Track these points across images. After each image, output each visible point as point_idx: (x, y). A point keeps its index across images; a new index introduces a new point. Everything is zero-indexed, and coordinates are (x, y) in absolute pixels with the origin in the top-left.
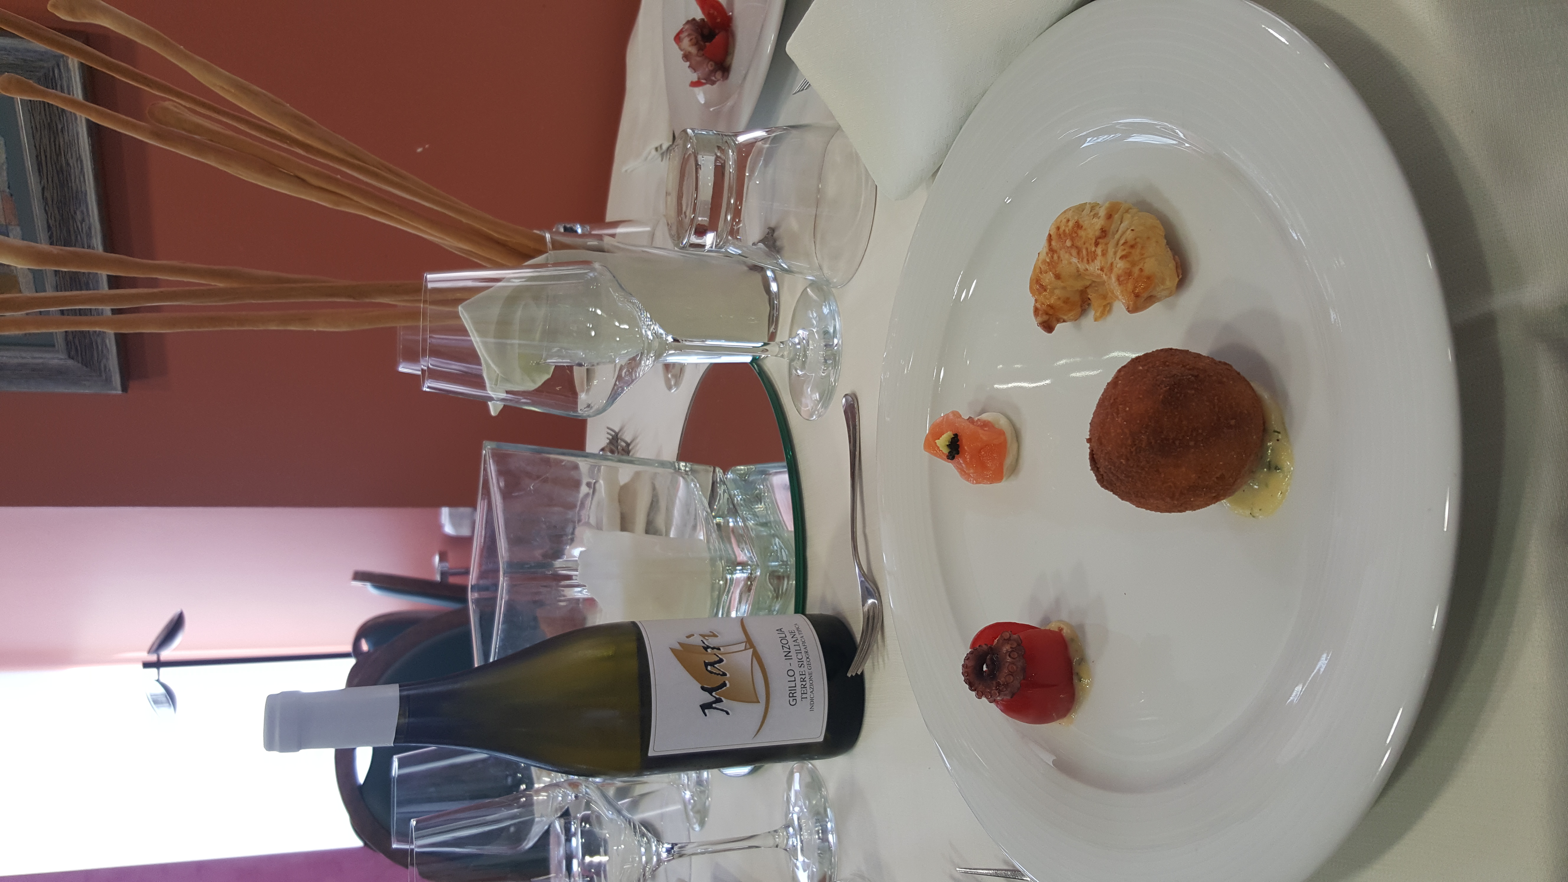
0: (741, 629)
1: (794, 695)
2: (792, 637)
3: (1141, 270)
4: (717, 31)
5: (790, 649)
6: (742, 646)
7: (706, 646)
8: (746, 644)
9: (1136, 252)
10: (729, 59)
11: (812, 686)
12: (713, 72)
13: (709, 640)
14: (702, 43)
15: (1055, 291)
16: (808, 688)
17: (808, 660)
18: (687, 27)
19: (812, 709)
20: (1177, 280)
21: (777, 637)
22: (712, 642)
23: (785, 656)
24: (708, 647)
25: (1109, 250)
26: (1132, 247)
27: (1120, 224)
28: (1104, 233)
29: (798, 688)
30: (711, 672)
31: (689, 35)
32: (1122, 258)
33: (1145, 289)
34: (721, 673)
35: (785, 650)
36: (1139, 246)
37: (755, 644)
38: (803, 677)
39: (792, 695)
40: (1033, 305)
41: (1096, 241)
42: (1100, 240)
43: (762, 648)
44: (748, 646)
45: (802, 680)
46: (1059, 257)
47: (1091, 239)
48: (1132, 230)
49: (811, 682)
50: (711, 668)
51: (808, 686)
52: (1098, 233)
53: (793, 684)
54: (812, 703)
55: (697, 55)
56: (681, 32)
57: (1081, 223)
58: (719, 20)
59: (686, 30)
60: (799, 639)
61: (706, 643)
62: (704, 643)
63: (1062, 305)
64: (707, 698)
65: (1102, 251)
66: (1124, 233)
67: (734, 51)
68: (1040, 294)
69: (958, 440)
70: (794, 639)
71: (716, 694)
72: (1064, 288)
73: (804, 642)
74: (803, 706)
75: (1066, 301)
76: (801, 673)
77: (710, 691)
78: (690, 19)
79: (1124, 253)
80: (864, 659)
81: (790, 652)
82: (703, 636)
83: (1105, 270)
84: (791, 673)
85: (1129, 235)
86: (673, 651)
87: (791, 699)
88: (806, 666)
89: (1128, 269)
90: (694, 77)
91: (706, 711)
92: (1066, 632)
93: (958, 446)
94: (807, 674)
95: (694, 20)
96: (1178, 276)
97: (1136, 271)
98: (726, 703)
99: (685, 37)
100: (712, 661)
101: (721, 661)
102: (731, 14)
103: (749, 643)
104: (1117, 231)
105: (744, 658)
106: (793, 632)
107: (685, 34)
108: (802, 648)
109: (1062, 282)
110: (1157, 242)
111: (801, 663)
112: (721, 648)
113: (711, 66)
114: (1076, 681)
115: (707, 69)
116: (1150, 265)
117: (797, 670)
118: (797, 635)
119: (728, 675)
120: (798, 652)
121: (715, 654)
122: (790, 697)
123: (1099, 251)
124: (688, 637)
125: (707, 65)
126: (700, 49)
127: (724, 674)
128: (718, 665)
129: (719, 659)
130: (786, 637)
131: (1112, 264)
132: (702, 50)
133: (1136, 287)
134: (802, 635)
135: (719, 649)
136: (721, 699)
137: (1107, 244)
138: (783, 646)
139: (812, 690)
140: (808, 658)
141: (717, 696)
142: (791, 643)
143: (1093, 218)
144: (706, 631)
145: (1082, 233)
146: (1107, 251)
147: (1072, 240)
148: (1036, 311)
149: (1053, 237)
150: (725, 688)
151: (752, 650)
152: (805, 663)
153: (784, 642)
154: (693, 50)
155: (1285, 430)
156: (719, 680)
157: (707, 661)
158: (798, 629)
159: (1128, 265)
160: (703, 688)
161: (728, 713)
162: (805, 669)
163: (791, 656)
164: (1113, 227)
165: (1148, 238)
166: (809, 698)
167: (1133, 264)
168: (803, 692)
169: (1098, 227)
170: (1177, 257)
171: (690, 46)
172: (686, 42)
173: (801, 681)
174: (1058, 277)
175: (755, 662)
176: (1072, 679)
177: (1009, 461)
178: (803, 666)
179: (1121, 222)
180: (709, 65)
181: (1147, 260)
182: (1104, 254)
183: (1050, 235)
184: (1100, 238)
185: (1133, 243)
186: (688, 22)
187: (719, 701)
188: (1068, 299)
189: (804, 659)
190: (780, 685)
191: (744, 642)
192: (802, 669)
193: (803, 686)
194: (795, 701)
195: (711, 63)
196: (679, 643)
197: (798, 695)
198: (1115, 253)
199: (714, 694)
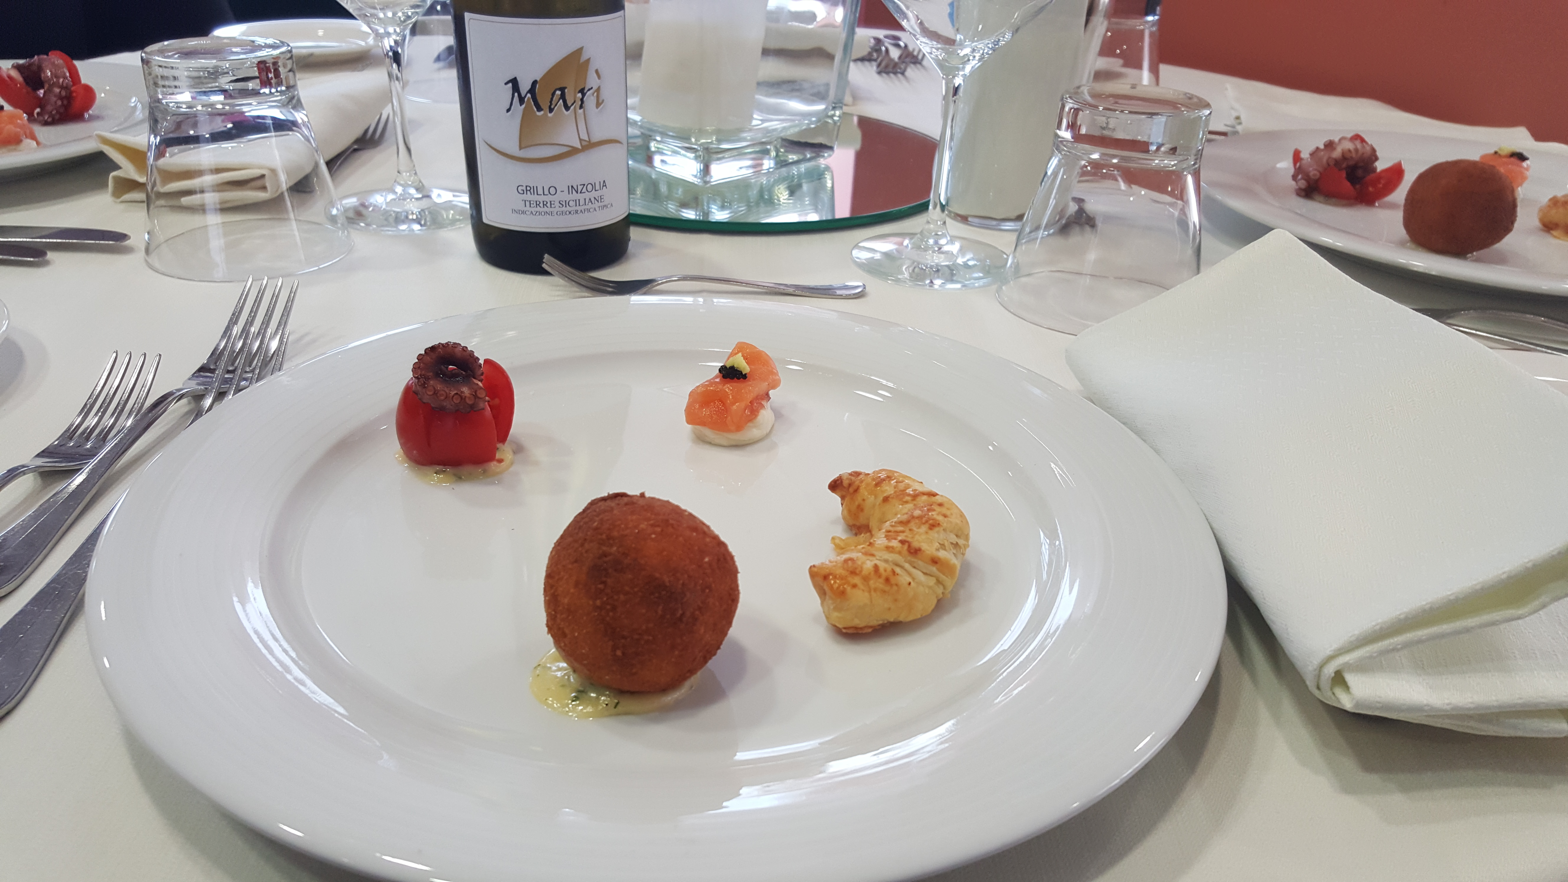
0: (604, 138)
1: (528, 192)
2: (595, 198)
3: (854, 586)
4: (1358, 186)
5: (581, 193)
6: (584, 136)
7: (585, 91)
8: (585, 141)
9: (879, 584)
10: (1321, 198)
11: (538, 213)
12: (1307, 178)
13: (592, 98)
14: (1344, 165)
15: (873, 496)
16: (536, 209)
17: (568, 213)
18: (1368, 148)
19: (514, 211)
20: (840, 626)
21: (597, 179)
22: (590, 100)
23: (572, 187)
24: (584, 95)
25: (892, 555)
26: (887, 580)
27: (923, 572)
28: (915, 552)
29: (535, 198)
30: (553, 94)
31: (1357, 150)
32: (876, 567)
33: (831, 587)
34: (552, 107)
35: (580, 188)
36: (887, 588)
37: (587, 152)
38: (549, 205)
39: (528, 189)
40: (862, 471)
41: (908, 542)
42: (906, 547)
43: (581, 160)
44: (584, 143)
45: (545, 203)
46: (907, 502)
47: (913, 537)
48: (910, 584)
49: (543, 214)
50: (558, 95)
51: (538, 209)
52: (915, 544)
53: (540, 191)
54: (521, 213)
55: (1330, 158)
56: (1363, 140)
57: (937, 529)
58: (1371, 189)
59: (1363, 147)
60: (593, 206)
61: (588, 93)
62: (589, 90)
63: (857, 503)
64: (525, 87)
65: (892, 547)
66: (910, 574)
67: (1330, 204)
68: (874, 480)
69: (738, 379)
70: (593, 200)
71: (529, 97)
72: (874, 506)
73: (589, 210)
74: (517, 201)
75: (860, 508)
76: (552, 203)
77: (532, 91)
78: (1378, 154)
79: (881, 570)
80: (563, 275)
81: (577, 193)
82: (598, 90)
83: (869, 547)
84: (552, 191)
85: (904, 579)
86: (579, 51)
87: (524, 188)
88: (561, 209)
89: (861, 571)
90: (1305, 155)
91: (510, 85)
92: (493, 465)
93: (732, 378)
94: (552, 210)
95: (1377, 159)
96: (845, 628)
97: (856, 580)
98: (518, 109)
99: (1356, 146)
100: (567, 97)
101: (567, 108)
102: (1377, 204)
103: (589, 146)
104: (914, 567)
105: (570, 137)
106: (602, 200)
107: (1359, 146)
108: (582, 208)
109: (880, 504)
110: (889, 609)
111: (564, 204)
112: (582, 110)
113: (1314, 175)
114: (438, 468)
115: (1311, 169)
116: (859, 597)
117: (556, 198)
118: (597, 205)
119: (550, 115)
120: (577, 202)
121: (575, 102)
122: (526, 186)
123: (895, 543)
124: (597, 71)
125: (1316, 170)
126: (1337, 162)
127: (551, 110)
128: (562, 104)
129: (569, 105)
130: (595, 190)
131: (873, 555)
132: (1335, 165)
133: (835, 577)
134: (597, 209)
135: (581, 107)
136: (523, 104)
137: (900, 553)
138: (584, 185)
139: (534, 213)
140: (570, 213)
141: (526, 99)
142: (587, 195)
143: (940, 544)
144: (604, 94)
145: (924, 528)
146: (892, 552)
147: (920, 518)
148: (857, 474)
149: (933, 499)
150: (535, 109)
151: (580, 147)
152: (564, 209)
153: (590, 187)
154: (1337, 154)
155: (618, 714)
156: (544, 103)
157: (566, 91)
158: (606, 206)
159: (864, 572)
160: (535, 83)
161: (508, 110)
162: (557, 208)
163: (572, 193)
164: (920, 563)
165: (896, 600)
166: (525, 209)
167: (866, 579)
168: (532, 202)
169: (924, 546)
170: (870, 630)
171: (1342, 150)
172: (1349, 146)
173: (543, 202)
174: (886, 499)
175: (565, 149)
176: (439, 464)
177: (708, 432)
178: (561, 206)
179: (925, 574)
180: (1316, 172)
181: (867, 594)
182: (889, 549)
183: (935, 495)
184: (909, 546)
185: (893, 581)
186: (1374, 151)
187: (522, 100)
188: (862, 510)
189: (568, 208)
190: (539, 176)
191: (589, 139)
192: (557, 204)
193: (538, 203)
194: (522, 192)
195: (1318, 174)
196: (589, 59)
197: (528, 197)
198: (886, 561)
199: (529, 95)
